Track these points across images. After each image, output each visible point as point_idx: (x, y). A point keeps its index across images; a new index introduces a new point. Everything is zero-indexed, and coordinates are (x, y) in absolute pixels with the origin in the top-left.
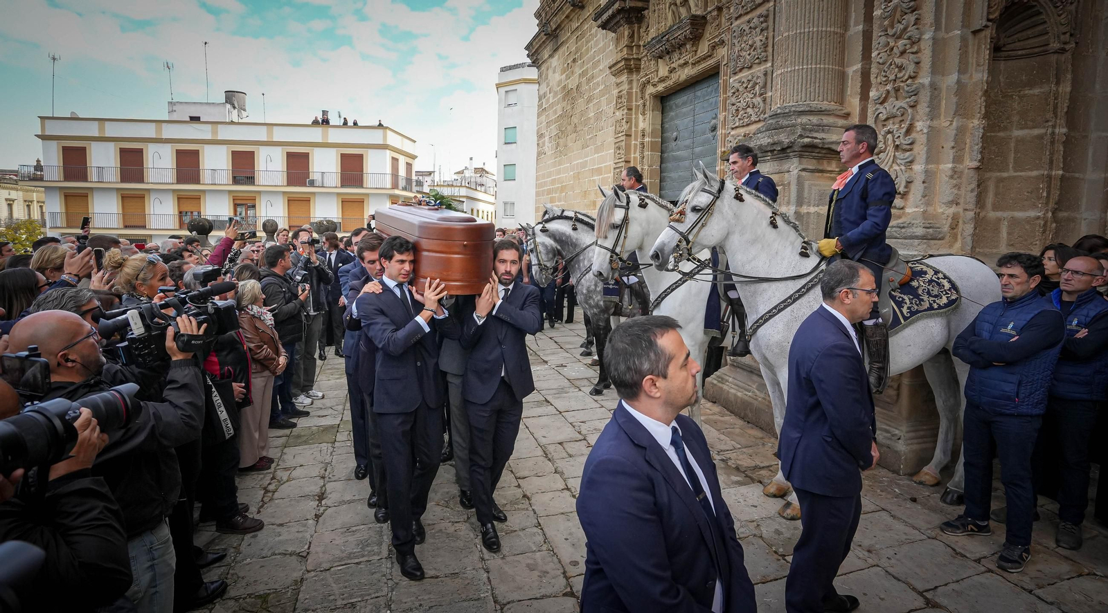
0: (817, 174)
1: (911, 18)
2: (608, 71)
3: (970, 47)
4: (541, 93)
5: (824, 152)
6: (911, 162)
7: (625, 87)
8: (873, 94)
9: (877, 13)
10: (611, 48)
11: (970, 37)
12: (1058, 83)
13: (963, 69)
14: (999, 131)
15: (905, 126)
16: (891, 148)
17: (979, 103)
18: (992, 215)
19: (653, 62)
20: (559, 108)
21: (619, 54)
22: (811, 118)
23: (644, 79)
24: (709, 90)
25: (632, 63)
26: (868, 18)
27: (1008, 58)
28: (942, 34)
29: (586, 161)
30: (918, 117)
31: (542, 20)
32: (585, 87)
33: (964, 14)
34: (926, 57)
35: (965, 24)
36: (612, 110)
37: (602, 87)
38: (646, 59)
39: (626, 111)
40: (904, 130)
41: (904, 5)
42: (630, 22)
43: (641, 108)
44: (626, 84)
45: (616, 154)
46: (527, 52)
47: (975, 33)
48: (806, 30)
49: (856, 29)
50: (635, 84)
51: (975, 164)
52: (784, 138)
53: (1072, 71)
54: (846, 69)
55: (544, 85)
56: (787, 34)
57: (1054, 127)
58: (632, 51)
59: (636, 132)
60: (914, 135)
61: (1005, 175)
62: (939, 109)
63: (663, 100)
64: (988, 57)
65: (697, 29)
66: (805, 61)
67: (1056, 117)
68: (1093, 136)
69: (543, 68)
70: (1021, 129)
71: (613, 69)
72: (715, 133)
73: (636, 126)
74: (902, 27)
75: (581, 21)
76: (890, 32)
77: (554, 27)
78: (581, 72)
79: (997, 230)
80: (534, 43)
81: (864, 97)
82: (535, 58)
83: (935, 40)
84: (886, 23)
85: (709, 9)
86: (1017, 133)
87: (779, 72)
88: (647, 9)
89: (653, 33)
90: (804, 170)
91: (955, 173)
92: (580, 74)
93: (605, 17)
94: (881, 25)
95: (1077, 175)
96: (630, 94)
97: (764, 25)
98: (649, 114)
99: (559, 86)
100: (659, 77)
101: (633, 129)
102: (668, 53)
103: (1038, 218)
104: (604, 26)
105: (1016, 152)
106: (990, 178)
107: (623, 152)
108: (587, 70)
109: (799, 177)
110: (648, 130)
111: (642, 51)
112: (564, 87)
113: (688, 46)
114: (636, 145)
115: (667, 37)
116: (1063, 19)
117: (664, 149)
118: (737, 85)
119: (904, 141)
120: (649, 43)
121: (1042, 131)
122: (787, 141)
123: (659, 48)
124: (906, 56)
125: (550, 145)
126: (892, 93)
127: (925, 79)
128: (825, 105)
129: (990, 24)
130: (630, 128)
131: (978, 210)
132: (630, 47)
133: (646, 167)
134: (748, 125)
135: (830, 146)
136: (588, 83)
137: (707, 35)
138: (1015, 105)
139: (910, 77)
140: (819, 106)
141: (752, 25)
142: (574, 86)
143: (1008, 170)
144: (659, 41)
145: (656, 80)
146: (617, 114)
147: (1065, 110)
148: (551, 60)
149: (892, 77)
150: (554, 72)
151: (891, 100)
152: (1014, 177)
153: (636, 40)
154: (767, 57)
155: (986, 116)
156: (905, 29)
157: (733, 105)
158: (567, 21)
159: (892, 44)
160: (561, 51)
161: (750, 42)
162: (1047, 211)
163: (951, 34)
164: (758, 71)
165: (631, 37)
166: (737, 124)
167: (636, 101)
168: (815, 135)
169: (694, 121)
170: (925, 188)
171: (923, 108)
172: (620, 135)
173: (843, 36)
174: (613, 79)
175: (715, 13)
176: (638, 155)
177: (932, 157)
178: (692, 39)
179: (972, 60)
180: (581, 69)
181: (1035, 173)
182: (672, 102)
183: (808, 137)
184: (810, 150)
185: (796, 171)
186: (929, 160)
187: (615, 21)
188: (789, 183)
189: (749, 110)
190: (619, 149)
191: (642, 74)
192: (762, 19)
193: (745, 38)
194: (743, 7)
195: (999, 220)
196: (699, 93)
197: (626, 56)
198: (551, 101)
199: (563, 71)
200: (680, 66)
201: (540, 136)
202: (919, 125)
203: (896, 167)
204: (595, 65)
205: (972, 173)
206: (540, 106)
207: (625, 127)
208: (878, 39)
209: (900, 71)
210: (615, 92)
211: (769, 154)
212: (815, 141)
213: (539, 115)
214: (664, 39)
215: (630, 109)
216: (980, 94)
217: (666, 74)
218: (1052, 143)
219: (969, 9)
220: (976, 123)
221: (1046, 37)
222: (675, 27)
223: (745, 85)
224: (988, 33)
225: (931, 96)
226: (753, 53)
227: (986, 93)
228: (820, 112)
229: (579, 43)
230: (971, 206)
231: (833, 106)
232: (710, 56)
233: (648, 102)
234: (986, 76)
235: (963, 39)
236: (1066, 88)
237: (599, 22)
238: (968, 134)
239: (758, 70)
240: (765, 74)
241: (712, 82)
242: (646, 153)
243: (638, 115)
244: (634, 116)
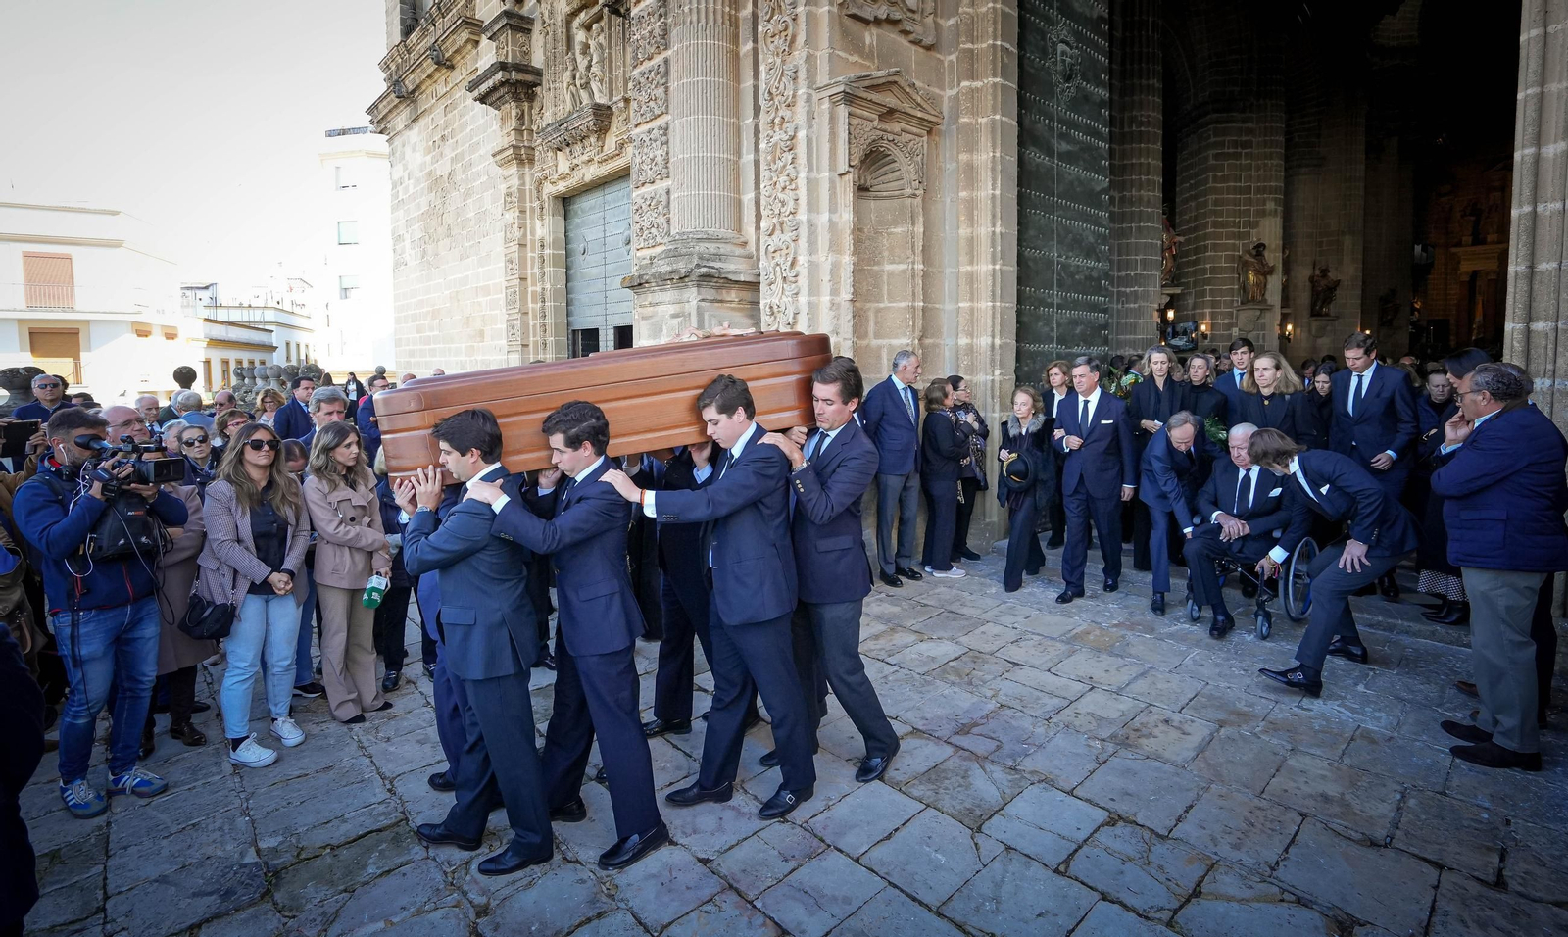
0: (717, 304)
1: (788, 156)
2: (492, 159)
3: (838, 189)
4: (396, 177)
5: (722, 281)
6: (796, 294)
7: (515, 182)
8: (763, 225)
9: (763, 146)
10: (494, 128)
11: (838, 179)
12: (913, 224)
13: (833, 208)
14: (874, 265)
15: (790, 259)
16: (779, 280)
17: (847, 241)
18: (875, 343)
19: (550, 154)
20: (424, 202)
21: (506, 139)
22: (706, 245)
23: (540, 174)
24: (621, 194)
25: (523, 152)
26: (757, 149)
27: (876, 198)
28: (814, 175)
29: (468, 276)
30: (799, 252)
31: (391, 74)
32: (459, 177)
33: (830, 158)
34: (802, 193)
35: (833, 167)
36: (500, 210)
37: (484, 178)
38: (540, 148)
39: (517, 213)
40: (789, 263)
41: (782, 144)
42: (516, 98)
43: (538, 210)
44: (517, 180)
45: (508, 269)
46: (370, 117)
47: (841, 175)
48: (700, 155)
49: (748, 157)
50: (528, 179)
51: (850, 297)
52: (682, 266)
53: (924, 215)
54: (742, 197)
55: (399, 167)
56: (681, 156)
57: (914, 263)
58: (523, 137)
59: (533, 242)
60: (797, 268)
61: (882, 305)
62: (817, 244)
63: (566, 201)
64: (851, 199)
65: (602, 121)
66: (701, 187)
67: (915, 254)
68: (947, 271)
69: (397, 141)
70: (891, 263)
71: (498, 157)
72: (628, 247)
73: (533, 233)
74: (782, 164)
75: (451, 85)
76: (774, 167)
77: (411, 88)
78: (453, 155)
79: (879, 357)
80: (381, 106)
81: (758, 228)
82: (383, 126)
83: (809, 181)
84: (769, 158)
85: (615, 99)
86: (888, 267)
87: (676, 196)
88: (540, 85)
89: (548, 117)
90: (703, 300)
91: (833, 305)
92: (452, 159)
93: (484, 88)
94: (766, 158)
95: (937, 306)
96: (521, 192)
97: (664, 139)
98: (548, 219)
99: (422, 171)
100: (559, 172)
101: (529, 237)
102: (568, 145)
103: (908, 345)
104: (483, 99)
105: (888, 285)
106: (869, 309)
107: (517, 267)
108: (462, 153)
109: (698, 307)
110: (548, 240)
111: (535, 138)
112: (430, 174)
113: (593, 139)
114: (533, 258)
115: (566, 125)
116: (912, 168)
117: (570, 264)
118: (640, 201)
119: (790, 274)
120: (543, 130)
121: (905, 266)
122: (684, 270)
123: (556, 138)
124: (787, 191)
125: (413, 252)
126: (778, 227)
127: (802, 216)
128: (723, 232)
129: (851, 169)
130: (525, 235)
131: (855, 340)
132: (519, 131)
133: (548, 286)
134: (653, 247)
135: (727, 276)
136: (464, 172)
137: (614, 129)
138: (885, 241)
139: (791, 213)
140: (716, 234)
141: (652, 136)
142: (445, 175)
143: (882, 301)
144: (556, 130)
145: (556, 177)
146: (507, 215)
147: (921, 248)
148: (407, 133)
149: (777, 211)
150: (414, 150)
151: (778, 232)
152: (889, 307)
153: (526, 122)
154: (669, 173)
155: (856, 251)
156: (784, 166)
157: (637, 223)
158: (429, 82)
159: (775, 179)
160: (422, 122)
161: (651, 156)
162: (914, 338)
163: (821, 176)
164: (661, 188)
165: (521, 117)
166: (642, 246)
167: (531, 202)
168: (712, 264)
169: (604, 231)
170: (809, 319)
171: (803, 243)
172: (511, 244)
173: (736, 163)
174: (499, 170)
175: (622, 104)
176: (536, 270)
177: (814, 290)
178: (596, 132)
179: (840, 200)
180: (453, 150)
181: (903, 304)
182: (576, 206)
183: (705, 266)
184: (708, 279)
185: (695, 302)
186: (811, 293)
187: (497, 95)
188: (690, 314)
189: (653, 230)
190: (511, 262)
191: (537, 167)
192: (661, 132)
193: (645, 149)
194: (642, 115)
195: (880, 348)
196: (608, 197)
197: (514, 143)
198: (411, 191)
199: (428, 151)
200: (583, 162)
201: (398, 239)
202: (802, 259)
203: (784, 299)
204: (474, 148)
205: (848, 304)
206: (395, 196)
207: (517, 234)
208: (764, 174)
209: (783, 206)
210: (503, 188)
211: (669, 282)
212: (712, 270)
213: (394, 209)
214: (562, 127)
215: (523, 211)
216: (848, 232)
217: (568, 171)
218: (913, 277)
219: (835, 154)
220: (847, 260)
221: (901, 182)
222: (575, 115)
223: (648, 203)
224: (850, 177)
225: (809, 232)
226: (654, 168)
227: (853, 232)
228: (718, 240)
229: (449, 115)
230: (849, 335)
231: (730, 234)
232: (619, 155)
233: (546, 204)
234: (852, 216)
235: (832, 182)
236: (920, 229)
237: (476, 93)
238: (842, 269)
239: (661, 186)
240: (668, 193)
241: (624, 185)
242: (546, 269)
243: (534, 219)
244: (528, 221)
